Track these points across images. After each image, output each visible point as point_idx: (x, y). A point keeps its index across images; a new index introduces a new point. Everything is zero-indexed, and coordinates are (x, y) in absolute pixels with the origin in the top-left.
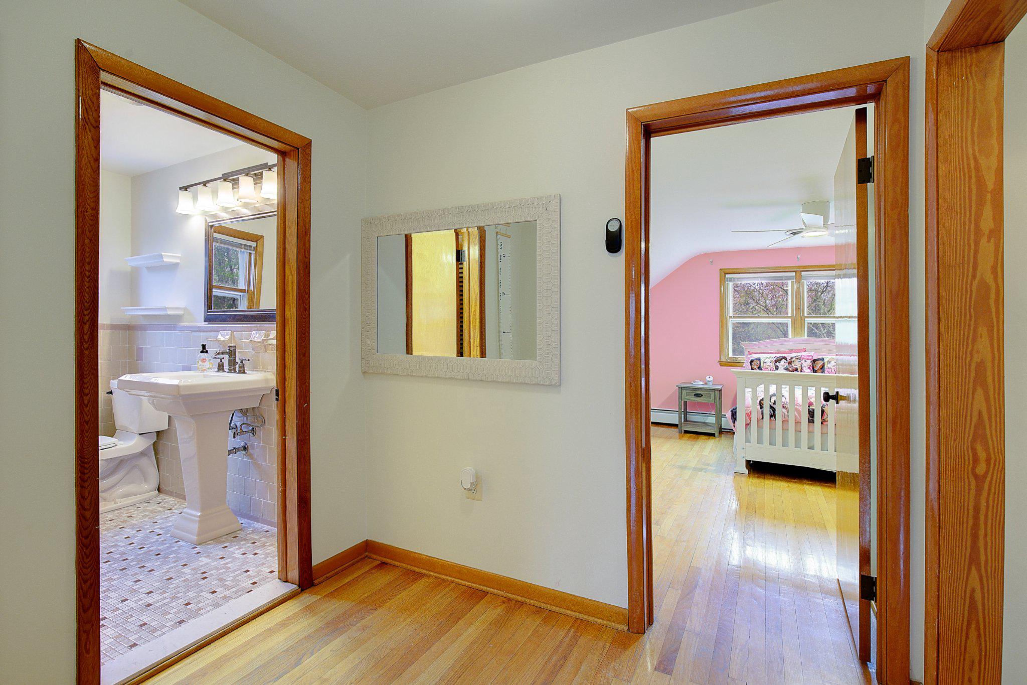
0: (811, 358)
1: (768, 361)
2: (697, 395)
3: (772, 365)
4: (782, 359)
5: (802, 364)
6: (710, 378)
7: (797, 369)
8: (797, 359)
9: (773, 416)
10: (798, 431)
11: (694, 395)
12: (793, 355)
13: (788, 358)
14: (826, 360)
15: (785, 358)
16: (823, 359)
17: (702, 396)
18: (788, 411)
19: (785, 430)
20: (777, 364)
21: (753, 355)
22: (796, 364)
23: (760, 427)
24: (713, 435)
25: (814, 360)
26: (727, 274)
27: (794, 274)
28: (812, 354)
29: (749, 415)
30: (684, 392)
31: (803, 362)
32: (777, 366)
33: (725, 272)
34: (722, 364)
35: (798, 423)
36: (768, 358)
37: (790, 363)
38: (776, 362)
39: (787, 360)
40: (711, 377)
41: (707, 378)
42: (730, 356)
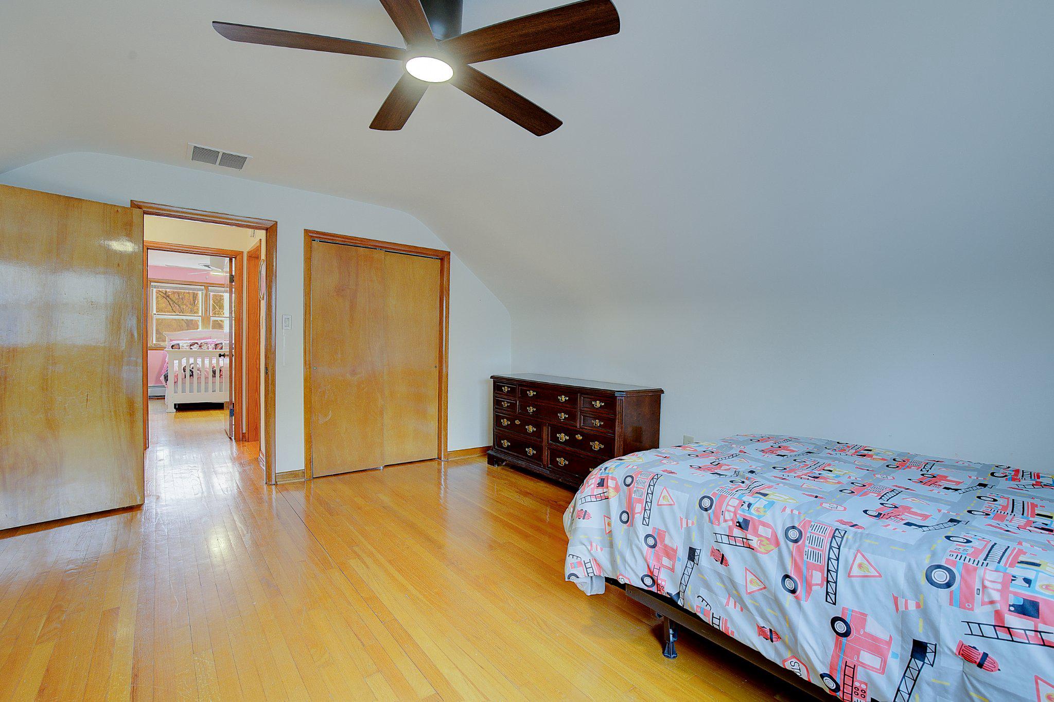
3: (188, 347)
4: (195, 344)
5: (208, 347)
8: (205, 344)
9: (192, 375)
10: (206, 383)
12: (202, 341)
13: (199, 344)
15: (197, 343)
16: (222, 343)
18: (201, 372)
19: (199, 383)
21: (174, 342)
22: (204, 347)
23: (183, 383)
25: (216, 344)
26: (152, 282)
27: (203, 287)
28: (215, 340)
29: (176, 377)
31: (209, 345)
32: (191, 348)
35: (206, 378)
36: (184, 343)
37: (200, 346)
38: (190, 345)
42: (154, 342)
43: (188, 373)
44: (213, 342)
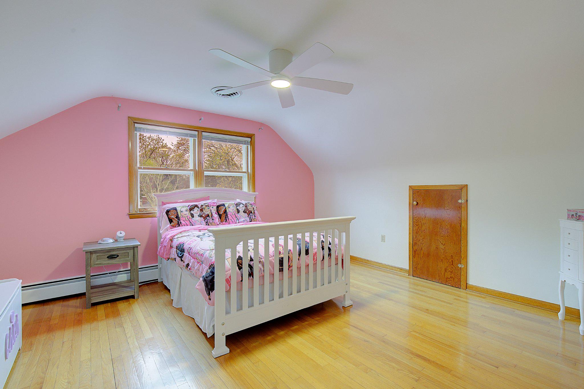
0: (215, 204)
1: (184, 209)
2: (111, 257)
3: (188, 213)
4: (194, 207)
5: (211, 211)
6: (121, 234)
7: (208, 215)
8: (207, 206)
9: (251, 274)
10: (272, 282)
11: (107, 257)
12: (202, 203)
13: (200, 206)
14: (226, 206)
15: (196, 206)
16: (224, 205)
17: (118, 256)
18: (263, 266)
19: (262, 285)
20: (192, 212)
21: (167, 205)
22: (207, 212)
23: (240, 289)
24: (133, 297)
25: (217, 206)
26: (136, 123)
27: (196, 133)
28: (216, 201)
29: (228, 281)
30: (94, 256)
31: (211, 208)
32: (193, 214)
33: (134, 121)
34: (132, 216)
35: (272, 275)
36: (183, 207)
37: (202, 210)
38: (191, 210)
39: (198, 208)
40: (122, 232)
41: (118, 234)
42: (139, 207)
43: (246, 269)
44: (214, 203)
